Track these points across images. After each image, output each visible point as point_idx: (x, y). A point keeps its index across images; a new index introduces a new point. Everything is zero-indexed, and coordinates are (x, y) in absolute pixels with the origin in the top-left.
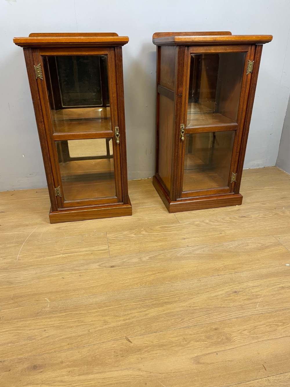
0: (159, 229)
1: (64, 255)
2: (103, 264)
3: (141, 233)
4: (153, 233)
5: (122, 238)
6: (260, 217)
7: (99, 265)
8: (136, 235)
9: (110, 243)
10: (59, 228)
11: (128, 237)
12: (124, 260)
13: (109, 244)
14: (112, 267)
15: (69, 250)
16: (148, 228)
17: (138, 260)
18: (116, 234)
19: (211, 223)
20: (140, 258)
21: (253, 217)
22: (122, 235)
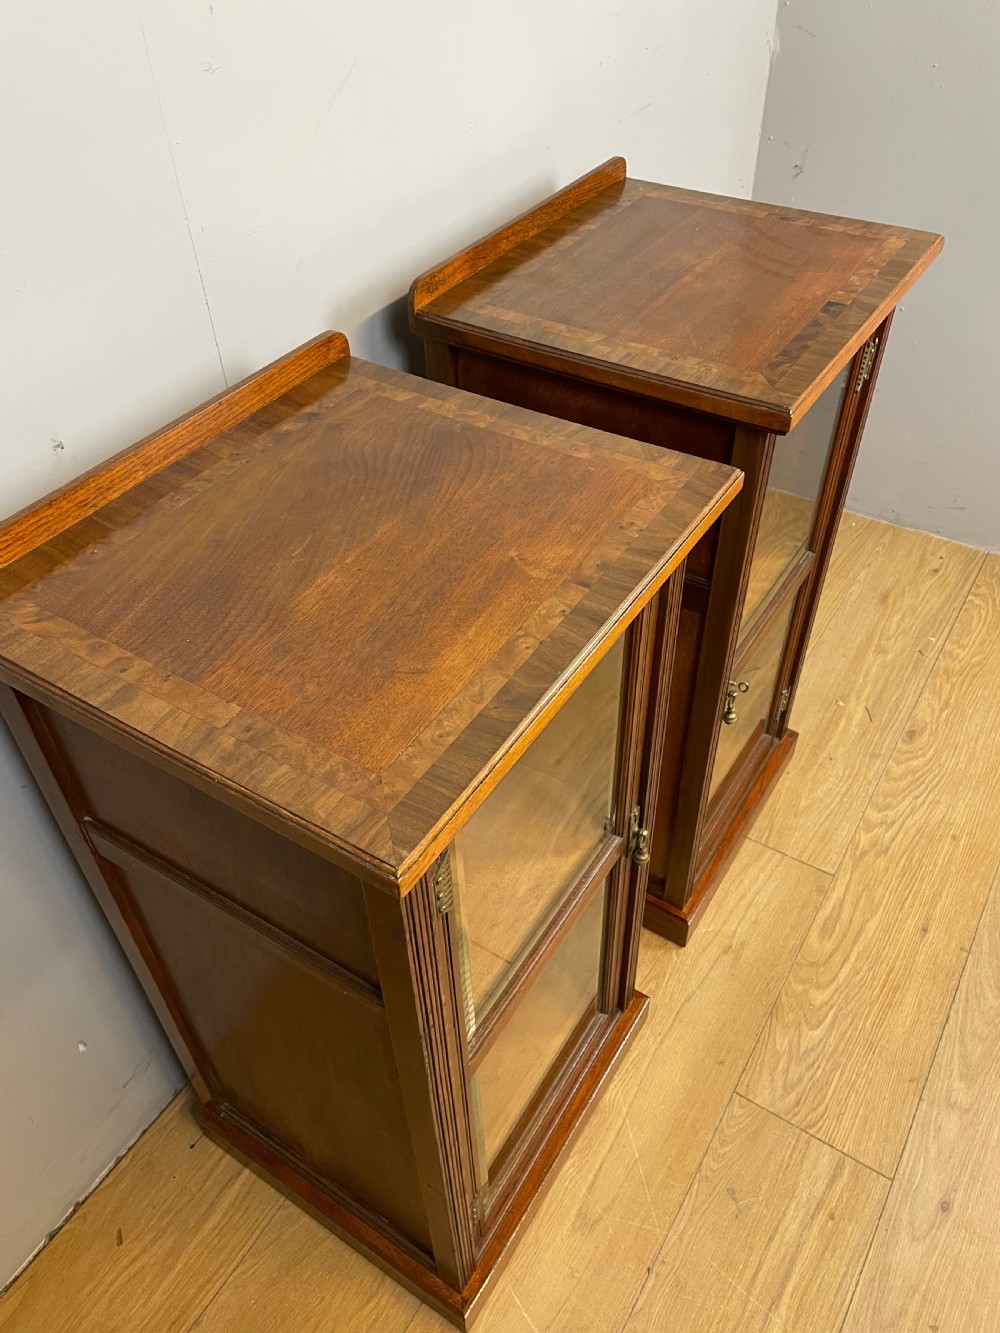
0: (829, 946)
1: (783, 1310)
2: (911, 1224)
3: (818, 1003)
4: (841, 976)
5: (807, 1076)
6: (937, 706)
7: (914, 1239)
8: (817, 1027)
9: (810, 1127)
10: (586, 1222)
11: (813, 1056)
12: (933, 1151)
13: (812, 1132)
14: (945, 1207)
15: (761, 1275)
16: (800, 966)
17: (954, 1117)
18: (772, 1074)
19: (891, 813)
20: (951, 1106)
21: (928, 720)
22: (789, 1064)
